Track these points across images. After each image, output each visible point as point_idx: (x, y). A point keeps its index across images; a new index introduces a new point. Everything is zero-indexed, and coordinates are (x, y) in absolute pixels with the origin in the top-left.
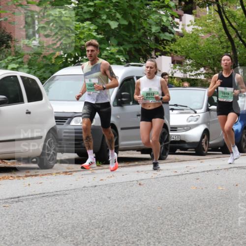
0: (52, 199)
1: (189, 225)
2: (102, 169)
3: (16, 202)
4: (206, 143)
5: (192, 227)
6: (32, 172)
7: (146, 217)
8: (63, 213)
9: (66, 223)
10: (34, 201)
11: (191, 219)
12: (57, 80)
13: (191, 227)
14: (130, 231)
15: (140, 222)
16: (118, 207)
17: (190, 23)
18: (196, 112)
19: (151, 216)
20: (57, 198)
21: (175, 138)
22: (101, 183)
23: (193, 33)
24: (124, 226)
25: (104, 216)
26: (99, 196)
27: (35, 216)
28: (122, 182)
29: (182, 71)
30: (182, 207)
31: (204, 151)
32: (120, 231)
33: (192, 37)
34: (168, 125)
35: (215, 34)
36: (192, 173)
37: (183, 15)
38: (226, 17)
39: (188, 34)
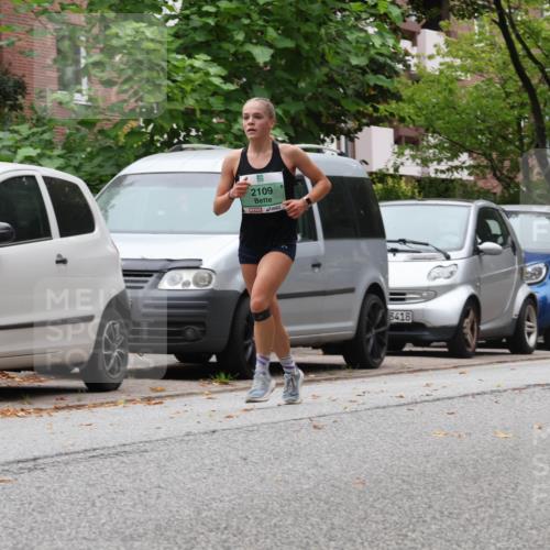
0: (111, 462)
1: (424, 521)
2: (232, 391)
3: (30, 470)
4: (472, 329)
5: (433, 527)
6: (71, 399)
7: (326, 503)
8: (136, 497)
9: (142, 520)
10: (71, 468)
11: (430, 507)
12: (131, 184)
13: (428, 528)
14: (288, 538)
15: (312, 516)
16: (262, 480)
17: (434, 51)
18: (448, 258)
19: (338, 500)
20: (125, 459)
21: (400, 317)
22: (227, 424)
23: (441, 72)
24: (275, 525)
25: (230, 501)
26: (221, 456)
27: (73, 504)
28: (275, 420)
29: (419, 161)
30: (410, 479)
31: (469, 346)
32: (267, 538)
33: (439, 82)
34: (384, 286)
35: (493, 75)
36: (438, 400)
37: (419, 33)
38: (518, 36)
39: (430, 75)
